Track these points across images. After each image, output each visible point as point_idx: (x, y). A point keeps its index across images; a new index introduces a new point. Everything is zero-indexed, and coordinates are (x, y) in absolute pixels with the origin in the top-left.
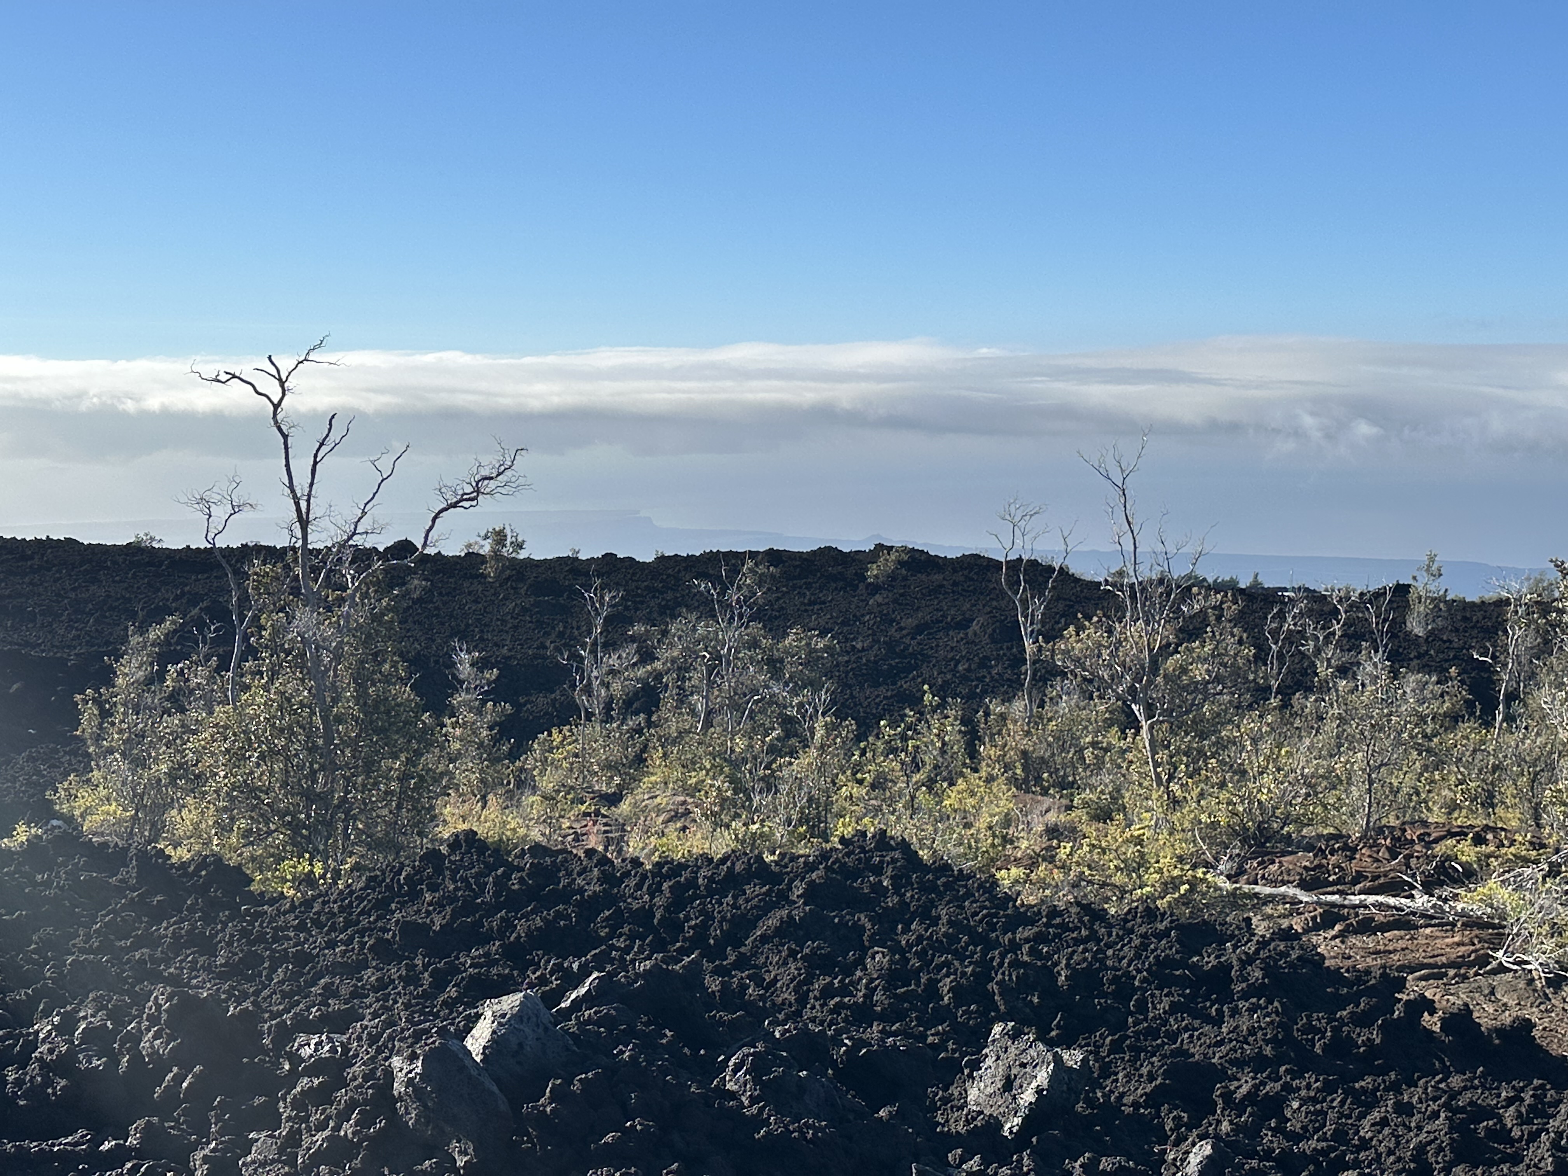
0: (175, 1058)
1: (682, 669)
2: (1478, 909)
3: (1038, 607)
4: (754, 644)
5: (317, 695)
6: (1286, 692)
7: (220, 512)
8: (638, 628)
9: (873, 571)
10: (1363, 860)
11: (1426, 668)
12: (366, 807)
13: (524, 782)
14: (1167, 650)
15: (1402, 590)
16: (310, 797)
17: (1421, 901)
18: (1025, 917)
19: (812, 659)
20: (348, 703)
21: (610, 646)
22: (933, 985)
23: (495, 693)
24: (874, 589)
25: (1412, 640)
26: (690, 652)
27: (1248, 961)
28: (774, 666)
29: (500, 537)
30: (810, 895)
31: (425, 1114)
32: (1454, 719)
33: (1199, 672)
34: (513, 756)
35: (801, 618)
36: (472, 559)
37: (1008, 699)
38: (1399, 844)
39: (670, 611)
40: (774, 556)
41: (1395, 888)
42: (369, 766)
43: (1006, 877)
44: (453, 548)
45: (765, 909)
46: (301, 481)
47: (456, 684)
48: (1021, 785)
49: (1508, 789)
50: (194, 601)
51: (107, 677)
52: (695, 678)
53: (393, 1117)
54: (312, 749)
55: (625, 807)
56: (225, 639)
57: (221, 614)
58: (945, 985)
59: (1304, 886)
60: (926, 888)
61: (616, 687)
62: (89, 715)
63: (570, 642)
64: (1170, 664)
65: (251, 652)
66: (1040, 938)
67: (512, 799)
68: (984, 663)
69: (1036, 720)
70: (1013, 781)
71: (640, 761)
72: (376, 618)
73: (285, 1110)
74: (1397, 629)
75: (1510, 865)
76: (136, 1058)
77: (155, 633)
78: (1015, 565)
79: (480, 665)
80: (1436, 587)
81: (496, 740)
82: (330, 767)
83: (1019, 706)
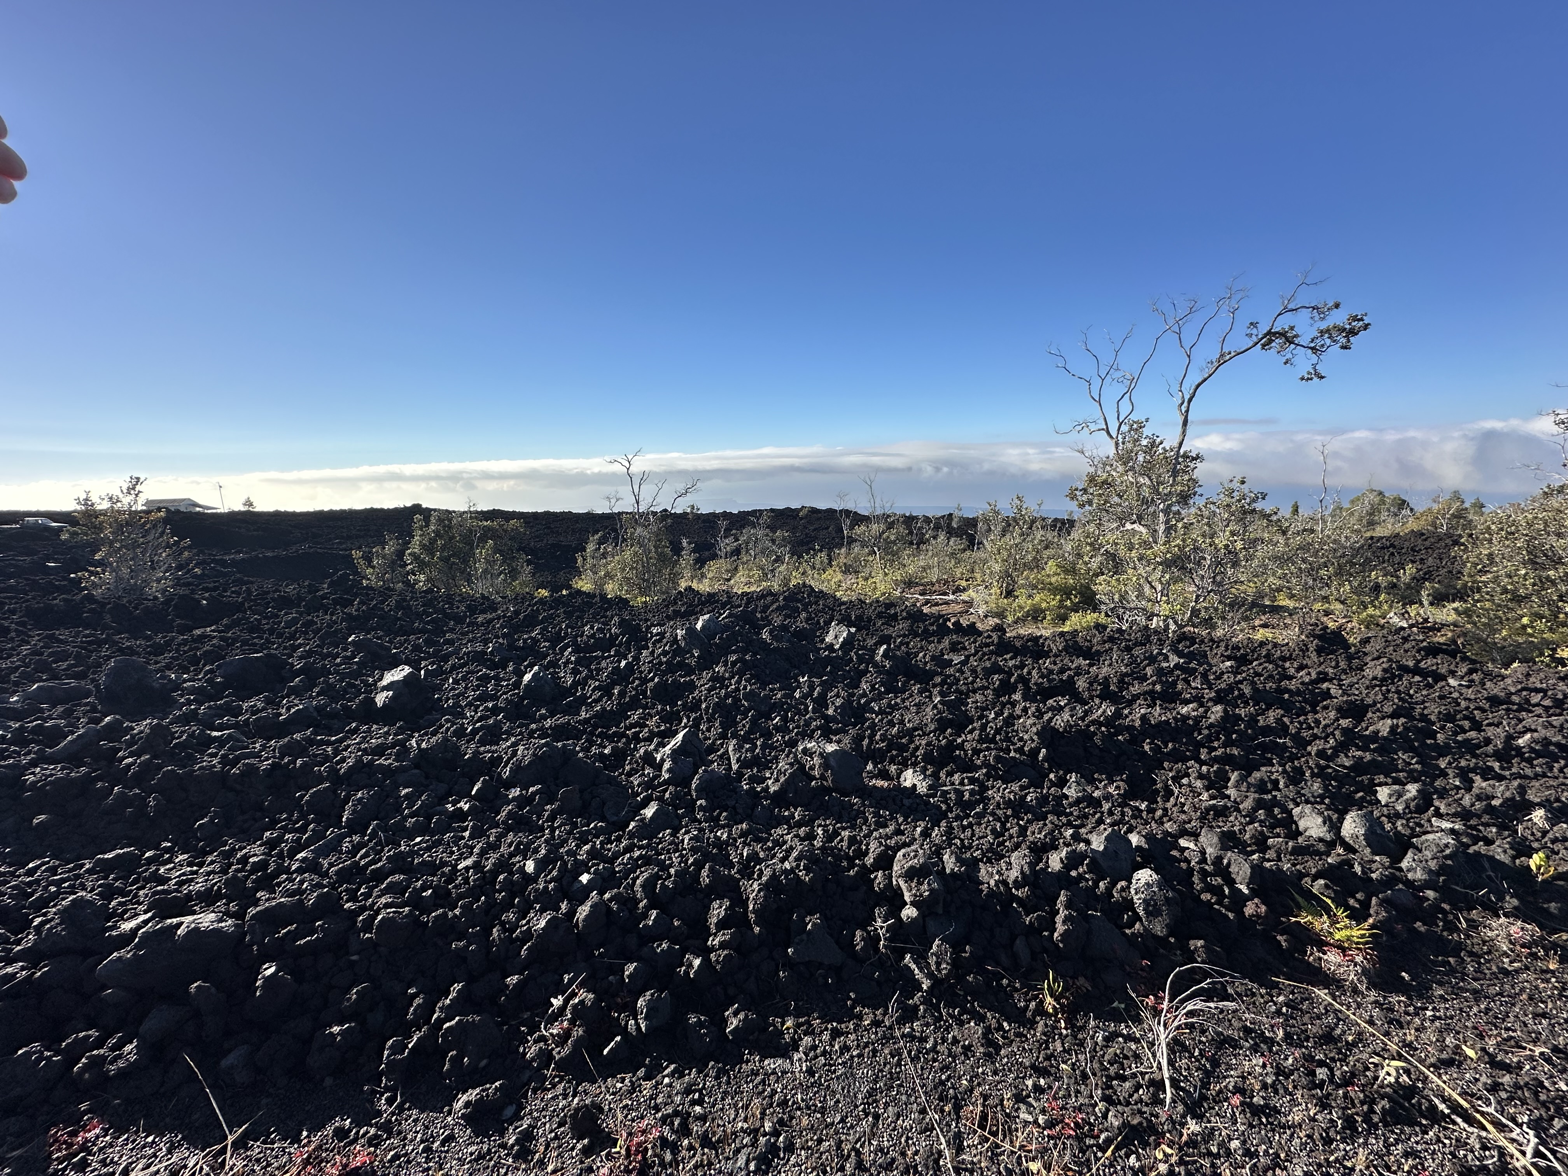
0: (621, 634)
1: (747, 543)
2: (967, 599)
3: (848, 522)
4: (767, 535)
5: (644, 551)
6: (918, 544)
7: (613, 501)
8: (734, 532)
9: (801, 514)
10: (937, 587)
11: (957, 536)
12: (660, 583)
13: (703, 576)
14: (883, 533)
15: (951, 515)
16: (644, 580)
17: (951, 597)
18: (844, 603)
19: (784, 539)
20: (653, 554)
21: (725, 537)
22: (818, 621)
23: (694, 551)
24: (801, 519)
25: (954, 529)
26: (749, 538)
27: (902, 611)
28: (773, 541)
29: (693, 507)
30: (784, 599)
31: (686, 644)
32: (964, 550)
33: (893, 538)
34: (700, 569)
35: (781, 527)
36: (685, 514)
37: (840, 549)
38: (946, 582)
39: (743, 527)
40: (772, 510)
41: (945, 594)
42: (660, 571)
43: (838, 594)
44: (679, 511)
45: (772, 603)
46: (636, 491)
47: (683, 549)
48: (844, 572)
49: (977, 567)
50: (606, 528)
51: (584, 549)
52: (751, 545)
53: (679, 646)
54: (643, 566)
55: (732, 582)
56: (616, 538)
57: (615, 530)
58: (822, 621)
59: (921, 595)
60: (816, 597)
61: (728, 548)
62: (580, 561)
63: (715, 536)
64: (884, 536)
65: (624, 540)
66: (848, 608)
67: (700, 581)
68: (833, 539)
69: (848, 554)
70: (842, 571)
71: (736, 569)
72: (659, 529)
73: (650, 645)
74: (949, 525)
75: (975, 586)
76: (611, 634)
77: (596, 537)
78: (841, 511)
79: (689, 543)
80: (960, 514)
81: (695, 564)
82: (649, 572)
83: (843, 550)
